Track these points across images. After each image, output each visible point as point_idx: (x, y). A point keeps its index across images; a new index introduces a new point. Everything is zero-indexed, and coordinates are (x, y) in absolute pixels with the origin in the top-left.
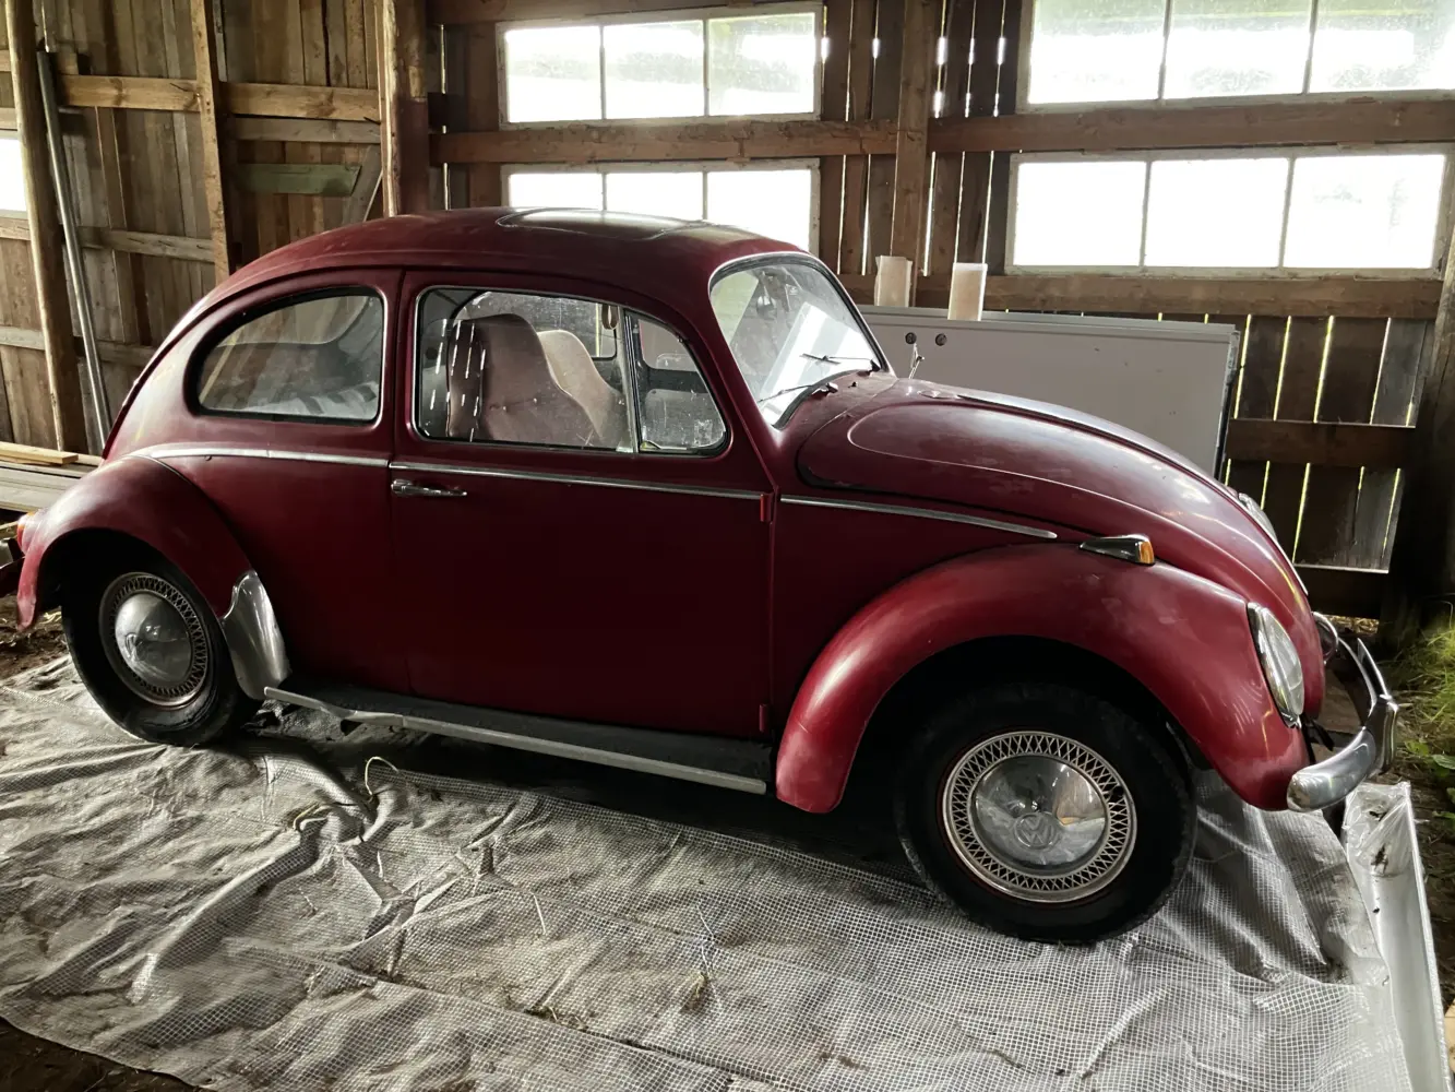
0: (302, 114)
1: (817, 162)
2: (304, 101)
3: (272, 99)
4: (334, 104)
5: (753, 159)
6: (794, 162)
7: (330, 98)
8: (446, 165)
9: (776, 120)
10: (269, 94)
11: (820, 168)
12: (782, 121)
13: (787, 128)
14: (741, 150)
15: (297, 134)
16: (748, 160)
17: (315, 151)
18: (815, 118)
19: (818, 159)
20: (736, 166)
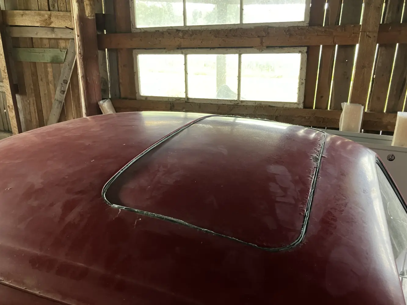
0: (38, 25)
1: (305, 49)
2: (38, 18)
3: (24, 18)
4: (52, 20)
5: (268, 47)
6: (292, 49)
7: (50, 17)
8: (106, 49)
9: (282, 26)
10: (22, 15)
11: (307, 52)
12: (286, 26)
13: (288, 31)
14: (262, 43)
15: (37, 34)
16: (265, 48)
17: (46, 42)
18: (305, 25)
19: (306, 48)
20: (258, 51)
